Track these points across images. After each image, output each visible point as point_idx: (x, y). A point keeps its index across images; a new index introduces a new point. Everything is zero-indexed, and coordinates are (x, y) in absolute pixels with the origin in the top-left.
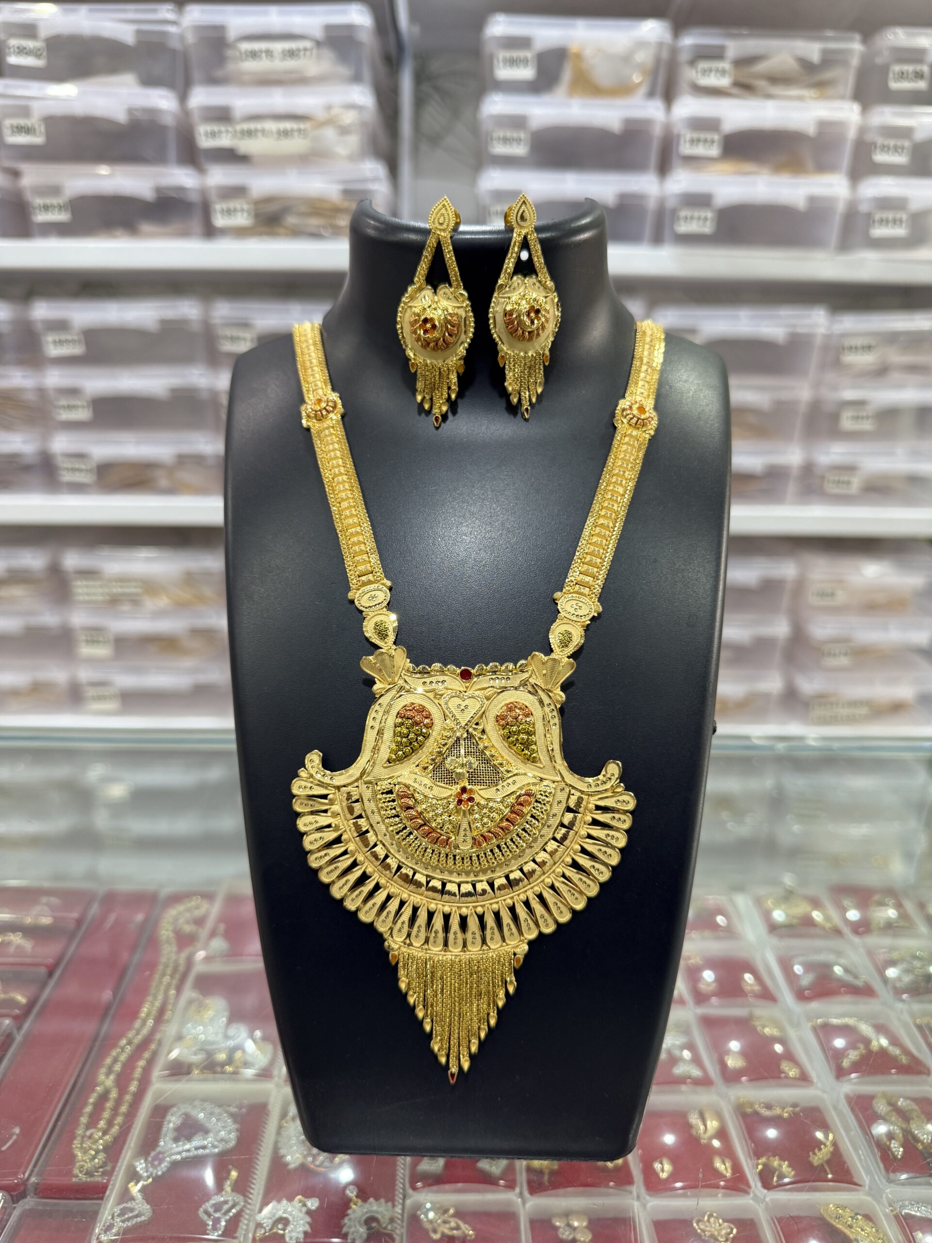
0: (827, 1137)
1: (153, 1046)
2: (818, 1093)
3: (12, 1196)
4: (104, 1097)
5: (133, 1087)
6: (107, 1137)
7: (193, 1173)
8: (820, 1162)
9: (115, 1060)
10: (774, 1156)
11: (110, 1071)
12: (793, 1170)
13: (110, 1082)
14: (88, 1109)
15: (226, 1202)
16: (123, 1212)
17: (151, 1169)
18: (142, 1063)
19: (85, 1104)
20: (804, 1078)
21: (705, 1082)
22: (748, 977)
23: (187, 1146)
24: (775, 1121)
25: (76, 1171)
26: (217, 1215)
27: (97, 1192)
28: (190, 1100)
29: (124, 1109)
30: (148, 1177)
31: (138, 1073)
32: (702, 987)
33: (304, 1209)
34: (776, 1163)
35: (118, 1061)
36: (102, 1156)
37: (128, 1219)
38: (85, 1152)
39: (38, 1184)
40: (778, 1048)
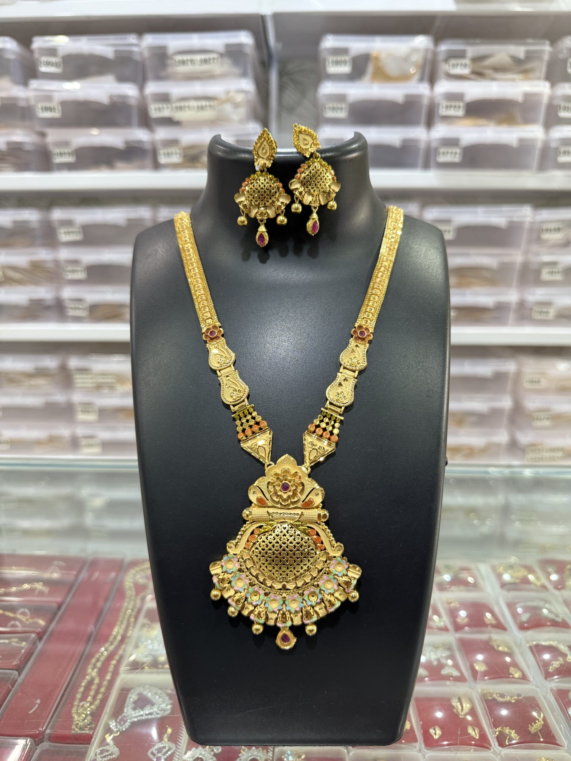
0: (539, 716)
1: (120, 652)
2: (534, 687)
3: (35, 741)
4: (91, 683)
5: (108, 677)
6: (92, 707)
7: (143, 730)
8: (535, 731)
9: (98, 660)
10: (506, 727)
11: (94, 667)
12: (518, 736)
13: (94, 673)
14: (81, 690)
15: (165, 747)
16: (102, 752)
17: (119, 727)
18: (114, 662)
19: (80, 686)
20: (524, 678)
21: (461, 679)
22: (488, 615)
23: (142, 713)
24: (506, 705)
25: (74, 727)
26: (159, 755)
27: (87, 740)
28: (142, 685)
29: (103, 690)
30: (117, 732)
31: (111, 668)
32: (459, 620)
33: (212, 753)
34: (507, 731)
35: (100, 661)
36: (89, 718)
37: (105, 757)
38: (79, 715)
39: (51, 734)
40: (508, 659)
